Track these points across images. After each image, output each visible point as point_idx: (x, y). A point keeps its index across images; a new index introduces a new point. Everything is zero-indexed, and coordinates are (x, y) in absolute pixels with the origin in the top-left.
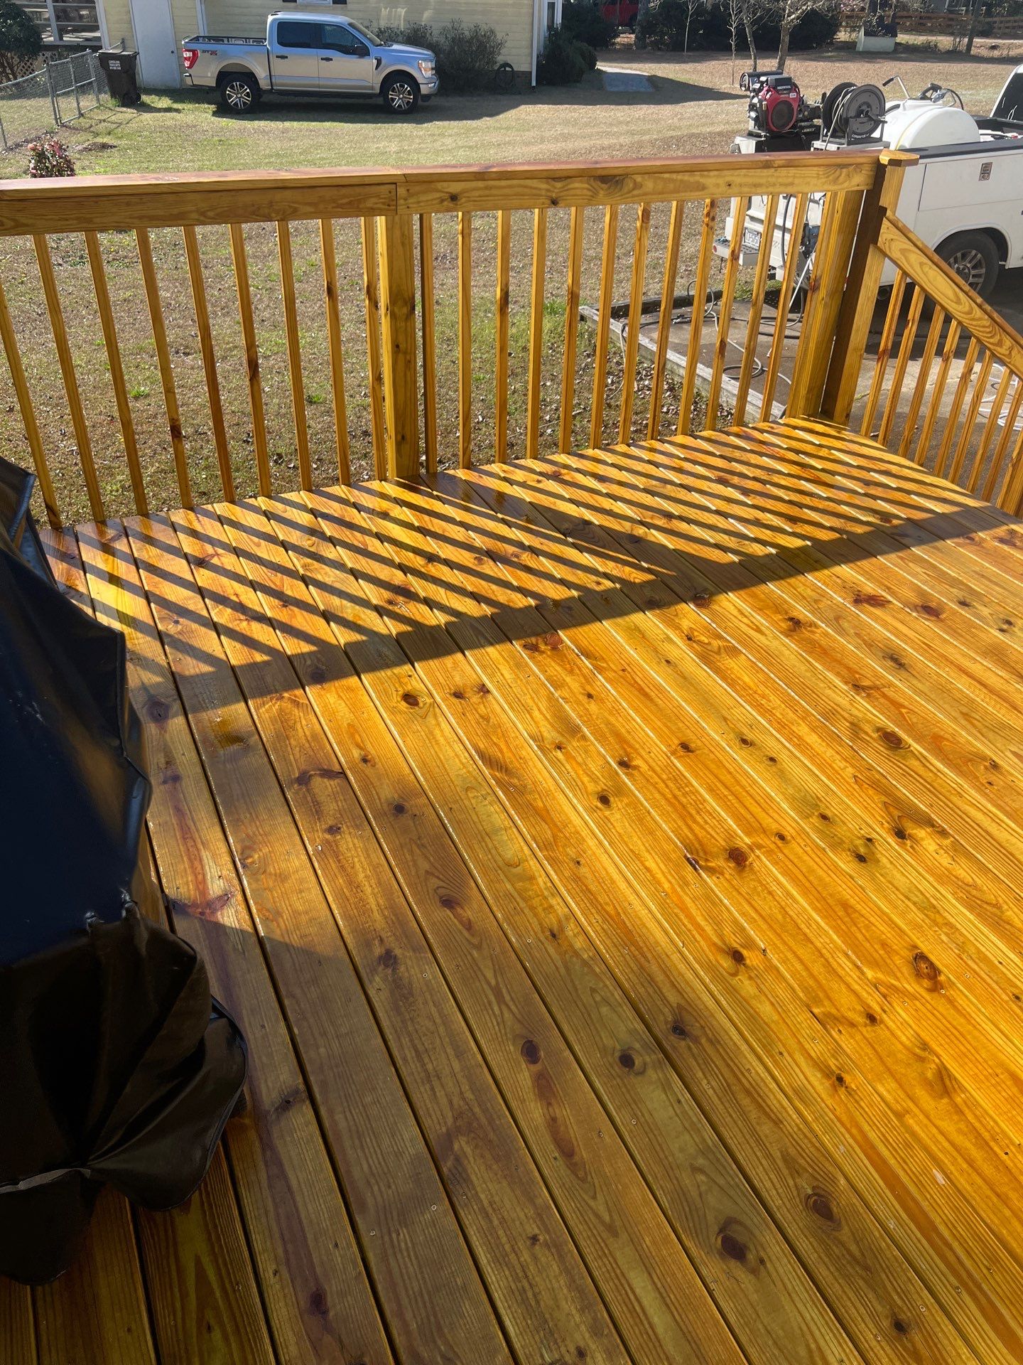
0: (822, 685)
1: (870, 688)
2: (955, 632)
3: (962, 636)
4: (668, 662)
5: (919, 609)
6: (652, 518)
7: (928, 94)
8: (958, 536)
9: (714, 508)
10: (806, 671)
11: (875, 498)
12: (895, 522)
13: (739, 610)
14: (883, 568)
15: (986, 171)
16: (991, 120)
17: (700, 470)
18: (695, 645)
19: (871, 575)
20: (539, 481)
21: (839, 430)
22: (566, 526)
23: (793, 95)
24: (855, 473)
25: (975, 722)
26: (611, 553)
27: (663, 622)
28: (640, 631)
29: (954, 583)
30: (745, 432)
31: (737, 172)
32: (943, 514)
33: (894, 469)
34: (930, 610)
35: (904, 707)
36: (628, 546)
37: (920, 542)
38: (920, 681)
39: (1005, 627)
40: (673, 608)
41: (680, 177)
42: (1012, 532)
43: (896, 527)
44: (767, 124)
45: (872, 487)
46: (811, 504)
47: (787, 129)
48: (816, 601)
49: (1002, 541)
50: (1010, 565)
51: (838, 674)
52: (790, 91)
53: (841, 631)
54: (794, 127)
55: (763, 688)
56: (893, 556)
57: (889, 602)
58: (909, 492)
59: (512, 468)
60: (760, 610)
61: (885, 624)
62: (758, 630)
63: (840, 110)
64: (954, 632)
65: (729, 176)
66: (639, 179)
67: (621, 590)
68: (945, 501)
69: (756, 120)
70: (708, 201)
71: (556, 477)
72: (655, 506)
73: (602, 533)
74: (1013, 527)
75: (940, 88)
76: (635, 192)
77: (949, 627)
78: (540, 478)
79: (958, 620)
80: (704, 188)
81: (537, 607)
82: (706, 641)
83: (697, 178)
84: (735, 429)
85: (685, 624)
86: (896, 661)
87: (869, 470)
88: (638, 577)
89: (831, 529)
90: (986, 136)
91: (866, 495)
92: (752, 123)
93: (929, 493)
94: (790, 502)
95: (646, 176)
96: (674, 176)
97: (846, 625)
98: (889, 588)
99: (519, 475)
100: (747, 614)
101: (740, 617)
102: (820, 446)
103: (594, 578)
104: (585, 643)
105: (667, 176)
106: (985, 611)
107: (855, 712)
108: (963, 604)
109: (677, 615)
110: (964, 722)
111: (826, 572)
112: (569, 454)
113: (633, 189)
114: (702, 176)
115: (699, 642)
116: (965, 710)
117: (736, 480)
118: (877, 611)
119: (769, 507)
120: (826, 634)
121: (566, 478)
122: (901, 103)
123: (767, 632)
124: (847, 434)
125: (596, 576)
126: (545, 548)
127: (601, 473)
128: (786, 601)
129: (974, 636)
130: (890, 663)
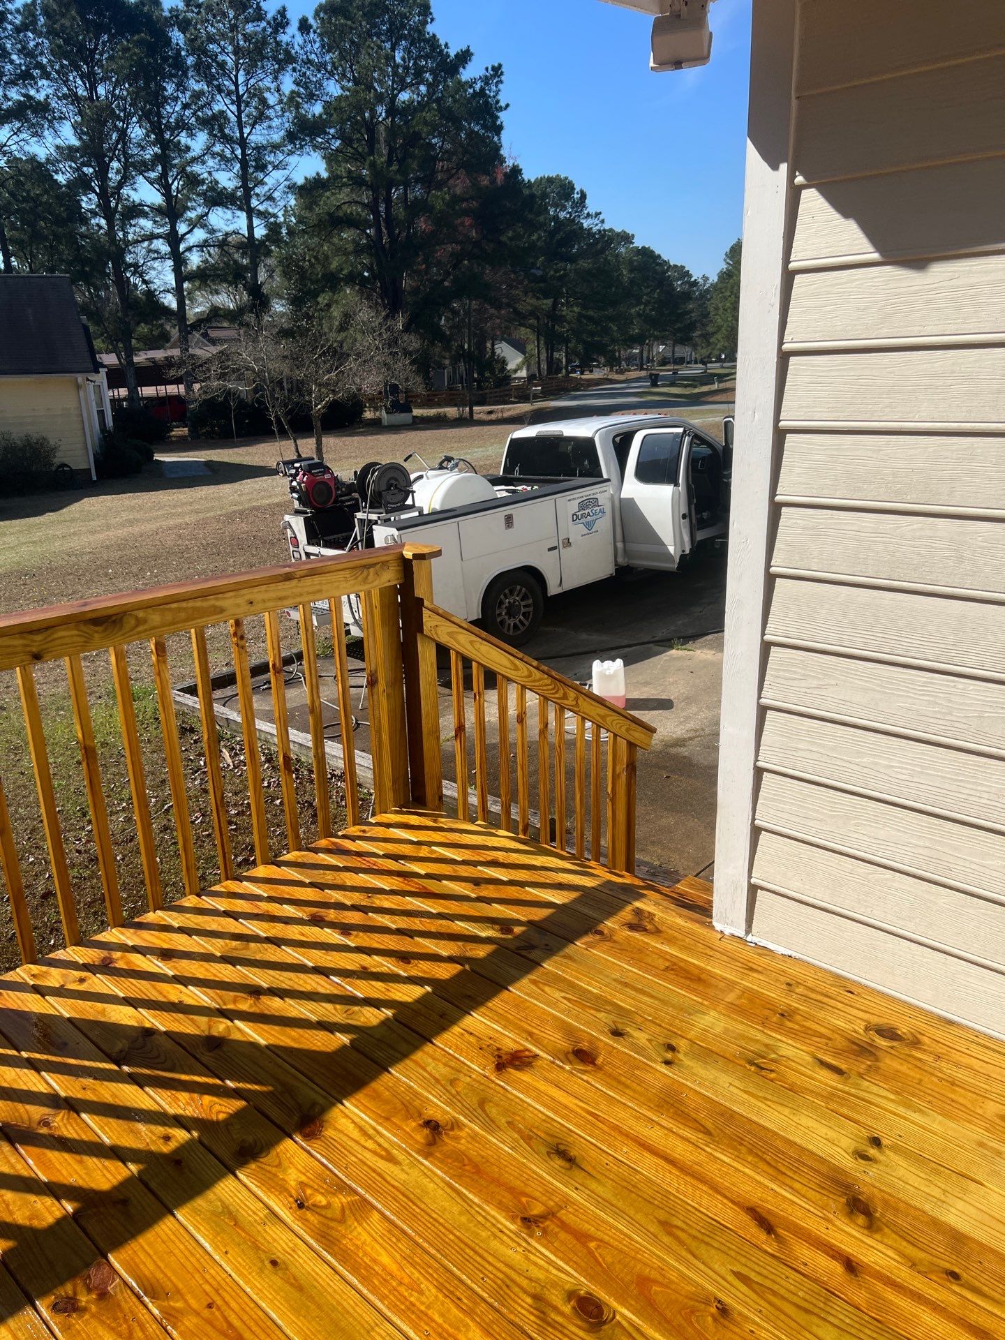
0: (484, 1234)
1: (543, 1217)
2: (619, 1082)
3: (627, 1087)
4: (274, 1263)
5: (571, 1057)
6: (235, 1001)
7: (445, 464)
8: (586, 933)
9: (310, 964)
10: (461, 1213)
11: (489, 901)
12: (518, 930)
13: (362, 1130)
14: (519, 1005)
15: (509, 520)
16: (502, 477)
17: (289, 911)
18: (309, 1215)
19: (507, 1020)
20: (82, 980)
21: (435, 818)
22: (119, 1045)
23: (327, 476)
24: (464, 871)
25: (680, 1233)
26: (184, 1077)
27: (262, 1183)
28: (230, 1213)
29: (599, 1003)
30: (334, 843)
31: (256, 590)
32: (564, 905)
33: (500, 856)
34: (583, 1056)
35: (593, 1238)
36: (207, 1058)
37: (550, 952)
38: (598, 1181)
39: (669, 1056)
40: (273, 1153)
41: (191, 604)
42: (638, 912)
43: (518, 937)
44: (311, 502)
45: (483, 886)
46: (422, 928)
47: (330, 505)
48: (453, 1082)
49: (632, 927)
50: (649, 960)
51: (501, 1206)
52: (324, 473)
53: (490, 1125)
54: (336, 501)
55: (409, 1269)
56: (525, 982)
57: (536, 1056)
58: (522, 884)
59: (44, 968)
60: (387, 1119)
61: (539, 1095)
62: (390, 1159)
63: (372, 486)
64: (616, 1081)
65: (248, 594)
66: (141, 614)
67: (200, 1141)
68: (560, 886)
69: (299, 499)
70: (232, 622)
71: (105, 967)
72: (238, 980)
73: (169, 1044)
74: (638, 904)
75: (453, 459)
76: (140, 629)
77: (610, 1076)
78: (84, 974)
79: (617, 1062)
80: (222, 610)
81: (76, 1216)
82: (324, 1202)
83: (211, 602)
84: (323, 843)
85: (292, 1177)
86: (563, 1154)
87: (475, 864)
88: (219, 1109)
89: (451, 959)
90: (501, 492)
91: (480, 899)
92: (296, 503)
93: (542, 880)
94: (400, 932)
95: (150, 610)
96: (184, 604)
97: (493, 1111)
98: (531, 1034)
99: (54, 977)
100: (371, 1132)
101: (362, 1141)
102: (419, 843)
103: (160, 1130)
104: (148, 1268)
105: (174, 605)
106: (641, 1037)
107: (535, 1273)
108: (617, 1033)
109: (279, 1165)
110: (666, 1239)
111: (456, 1029)
112: (123, 926)
113: (137, 626)
114: (217, 599)
115: (315, 1208)
116: (662, 1215)
117: (331, 915)
118: (525, 1076)
119: (376, 945)
120: (474, 1137)
121: (120, 965)
122: (424, 473)
123: (401, 1157)
124: (444, 822)
125: (164, 1124)
126: (90, 1096)
127: (165, 946)
128: (416, 1094)
129: (641, 1082)
130: (558, 1162)
